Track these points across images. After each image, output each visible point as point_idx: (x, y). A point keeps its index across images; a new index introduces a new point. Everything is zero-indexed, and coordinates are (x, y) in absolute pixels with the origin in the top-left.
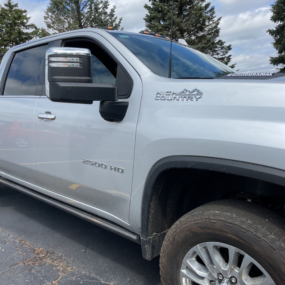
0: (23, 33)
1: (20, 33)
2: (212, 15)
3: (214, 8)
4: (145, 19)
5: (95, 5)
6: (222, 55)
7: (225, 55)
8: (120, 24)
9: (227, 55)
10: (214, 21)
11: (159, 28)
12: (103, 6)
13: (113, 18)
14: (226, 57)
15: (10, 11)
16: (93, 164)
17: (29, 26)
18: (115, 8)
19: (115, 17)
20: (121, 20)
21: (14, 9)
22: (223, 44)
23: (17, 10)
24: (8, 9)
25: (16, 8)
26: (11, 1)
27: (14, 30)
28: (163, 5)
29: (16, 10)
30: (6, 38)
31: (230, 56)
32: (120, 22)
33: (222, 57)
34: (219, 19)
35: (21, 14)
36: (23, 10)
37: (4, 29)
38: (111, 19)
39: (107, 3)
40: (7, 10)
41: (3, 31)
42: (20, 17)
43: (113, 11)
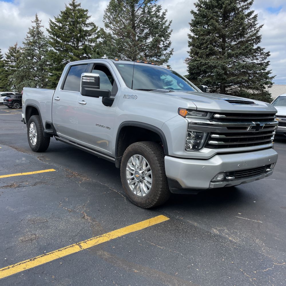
0: (83, 30)
1: (81, 30)
2: (254, 22)
3: (257, 16)
4: (190, 24)
5: (148, 8)
6: (261, 61)
7: (264, 61)
8: (170, 27)
9: (266, 61)
10: (256, 27)
11: (201, 33)
12: (156, 10)
13: (164, 20)
14: (265, 63)
15: (74, 10)
16: (100, 126)
17: (89, 24)
18: (166, 12)
19: (165, 20)
20: (171, 22)
21: (77, 8)
22: (263, 51)
23: (80, 9)
24: (72, 8)
25: (79, 7)
26: (75, 1)
27: (76, 27)
28: (208, 12)
29: (78, 10)
30: (68, 35)
31: (269, 62)
32: (170, 25)
33: (261, 62)
34: (261, 27)
35: (83, 13)
36: (85, 9)
37: (67, 27)
38: (161, 21)
39: (160, 7)
40: (71, 10)
41: (67, 28)
42: (82, 16)
43: (164, 14)
